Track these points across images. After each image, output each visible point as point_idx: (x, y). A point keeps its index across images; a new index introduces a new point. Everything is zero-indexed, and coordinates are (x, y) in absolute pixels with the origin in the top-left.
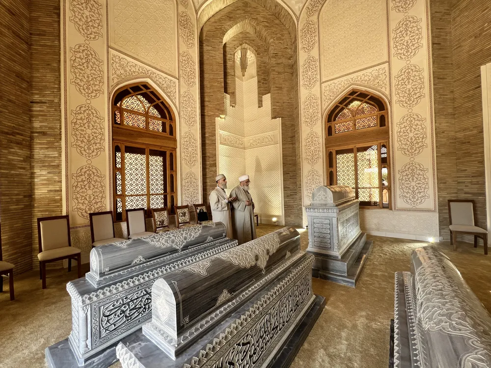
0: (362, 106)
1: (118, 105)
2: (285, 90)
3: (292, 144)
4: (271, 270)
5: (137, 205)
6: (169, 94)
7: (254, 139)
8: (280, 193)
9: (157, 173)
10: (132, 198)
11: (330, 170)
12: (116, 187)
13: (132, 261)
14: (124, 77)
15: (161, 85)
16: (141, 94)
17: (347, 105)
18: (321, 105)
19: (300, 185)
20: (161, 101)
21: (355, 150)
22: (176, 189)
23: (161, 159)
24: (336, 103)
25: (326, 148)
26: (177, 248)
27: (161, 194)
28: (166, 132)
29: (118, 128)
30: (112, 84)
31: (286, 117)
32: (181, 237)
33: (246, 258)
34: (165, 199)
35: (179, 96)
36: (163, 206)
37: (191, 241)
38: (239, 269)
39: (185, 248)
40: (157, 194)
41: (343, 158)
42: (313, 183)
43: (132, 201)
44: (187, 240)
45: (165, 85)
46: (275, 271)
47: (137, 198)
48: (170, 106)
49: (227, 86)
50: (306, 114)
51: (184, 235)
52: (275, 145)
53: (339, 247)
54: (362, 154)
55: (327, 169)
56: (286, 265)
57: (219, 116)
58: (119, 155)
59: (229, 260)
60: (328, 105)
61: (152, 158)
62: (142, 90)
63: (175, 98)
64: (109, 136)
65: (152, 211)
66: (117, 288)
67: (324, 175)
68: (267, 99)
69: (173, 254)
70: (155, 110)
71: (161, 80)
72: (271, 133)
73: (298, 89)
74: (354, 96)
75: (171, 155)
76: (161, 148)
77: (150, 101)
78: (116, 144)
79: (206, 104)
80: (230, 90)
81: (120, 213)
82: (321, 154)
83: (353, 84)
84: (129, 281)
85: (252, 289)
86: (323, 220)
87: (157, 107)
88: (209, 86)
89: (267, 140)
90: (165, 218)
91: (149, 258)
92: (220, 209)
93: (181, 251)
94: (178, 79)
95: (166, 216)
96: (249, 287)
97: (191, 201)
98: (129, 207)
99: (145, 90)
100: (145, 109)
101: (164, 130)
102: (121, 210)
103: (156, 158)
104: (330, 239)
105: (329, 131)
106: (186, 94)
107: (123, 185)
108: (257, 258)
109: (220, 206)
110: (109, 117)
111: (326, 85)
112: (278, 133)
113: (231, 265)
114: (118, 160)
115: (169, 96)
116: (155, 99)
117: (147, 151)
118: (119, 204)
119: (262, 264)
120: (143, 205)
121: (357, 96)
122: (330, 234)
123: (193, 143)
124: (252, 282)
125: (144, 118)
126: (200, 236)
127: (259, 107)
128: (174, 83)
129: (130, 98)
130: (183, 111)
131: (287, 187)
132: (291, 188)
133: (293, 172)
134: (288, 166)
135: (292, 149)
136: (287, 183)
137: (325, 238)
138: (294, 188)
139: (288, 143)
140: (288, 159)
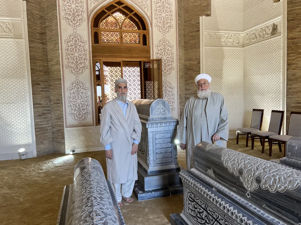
3: (42, 43)
11: (98, 83)
25: (93, 56)
31: (32, 3)
42: (78, 97)
50: (66, 8)
55: (94, 82)
67: (92, 88)
86: (165, 134)
105: (96, 38)
121: (123, 8)
131: (39, 103)
132: (43, 104)
133: (46, 83)
134: (38, 73)
135: (42, 51)
136: (37, 97)
137: (167, 153)
138: (46, 104)
139: (36, 40)
140: (37, 63)
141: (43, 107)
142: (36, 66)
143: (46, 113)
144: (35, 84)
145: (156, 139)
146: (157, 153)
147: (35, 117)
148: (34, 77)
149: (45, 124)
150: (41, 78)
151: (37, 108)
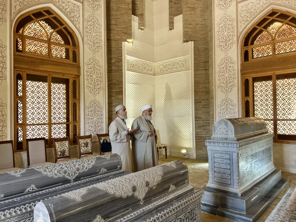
0: (283, 27)
1: (21, 32)
2: (198, 11)
3: (205, 70)
4: (151, 201)
5: (39, 135)
6: (72, 19)
7: (165, 65)
8: (191, 123)
9: (60, 101)
10: (34, 127)
11: (246, 99)
12: (18, 115)
13: (25, 189)
14: (26, 4)
15: (64, 10)
16: (44, 20)
17: (266, 27)
18: (237, 27)
19: (213, 115)
20: (64, 26)
21: (274, 77)
22: (79, 118)
23: (64, 87)
24: (253, 25)
25: (242, 74)
26: (69, 178)
27: (64, 123)
28: (69, 59)
29: (20, 56)
30: (15, 11)
31: (198, 41)
32: (74, 168)
33: (122, 188)
34: (68, 128)
35: (83, 21)
36: (65, 135)
37: (84, 172)
38: (114, 198)
39: (77, 179)
40: (59, 124)
41: (261, 86)
42: (227, 113)
43: (33, 130)
44: (80, 171)
45: (68, 10)
46: (155, 203)
47: (38, 127)
48: (73, 31)
49: (135, 7)
50: (220, 37)
51: (77, 166)
52: (187, 71)
53: (240, 183)
54: (282, 82)
55: (242, 99)
56: (168, 198)
57: (126, 41)
58: (20, 82)
59: (105, 189)
60: (245, 27)
61: (54, 86)
62: (45, 16)
63: (79, 23)
64: (11, 64)
65: (53, 141)
66: (10, 213)
67: (239, 105)
68: (179, 20)
69: (65, 184)
70: (59, 36)
71: (64, 5)
72: (182, 58)
73: (212, 9)
74: (274, 17)
75: (74, 82)
76: (63, 76)
77: (53, 26)
78: (18, 72)
79: (113, 27)
80: (139, 12)
81: (21, 143)
82: (236, 81)
83: (272, 4)
84: (21, 207)
85: (128, 217)
86: (224, 155)
87: (60, 33)
88: (115, 8)
89: (178, 66)
90: (66, 149)
91: (41, 187)
92: (118, 141)
93: (73, 182)
94: (82, 3)
95: (67, 146)
96: (125, 215)
97: (95, 131)
98: (30, 136)
99: (47, 16)
100: (48, 35)
101: (67, 57)
102: (22, 139)
103: (58, 86)
104: (230, 175)
105: (246, 56)
106: (91, 18)
107: (24, 113)
108: (134, 189)
109: (118, 137)
110: (10, 45)
111: (243, 5)
112: (190, 58)
113: (106, 194)
114: (20, 88)
115: (72, 21)
116: (58, 25)
117: (49, 79)
118: (20, 133)
119: (141, 195)
120: (44, 134)
121: (277, 17)
122: (230, 169)
123: (97, 69)
124: (128, 211)
125: (46, 45)
126: (94, 167)
127: (171, 29)
128: (78, 7)
129: (32, 24)
130: (87, 36)
131: (199, 117)
132: (203, 118)
133: (206, 101)
134: (200, 94)
135: (205, 76)
136: (199, 113)
137: (225, 174)
138: (206, 118)
139: (200, 69)
140: (200, 86)
141: (203, 120)
142: (199, 88)
143: (206, 125)
144: (197, 102)
145: (214, 158)
146: (215, 172)
147: (196, 128)
148: (196, 97)
149: (205, 134)
150: (203, 97)
151: (198, 121)
